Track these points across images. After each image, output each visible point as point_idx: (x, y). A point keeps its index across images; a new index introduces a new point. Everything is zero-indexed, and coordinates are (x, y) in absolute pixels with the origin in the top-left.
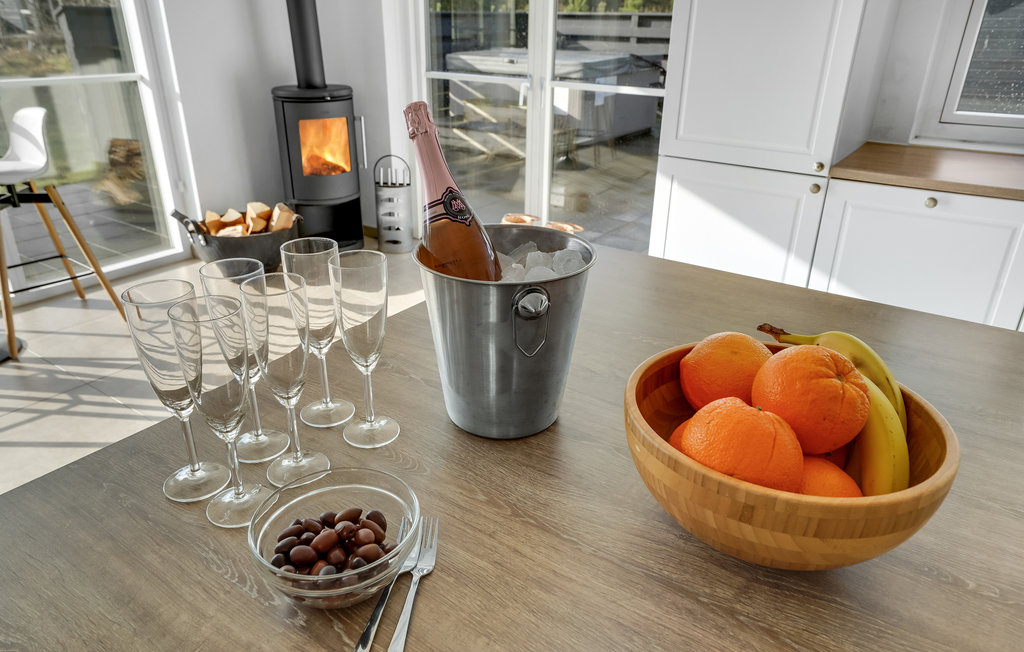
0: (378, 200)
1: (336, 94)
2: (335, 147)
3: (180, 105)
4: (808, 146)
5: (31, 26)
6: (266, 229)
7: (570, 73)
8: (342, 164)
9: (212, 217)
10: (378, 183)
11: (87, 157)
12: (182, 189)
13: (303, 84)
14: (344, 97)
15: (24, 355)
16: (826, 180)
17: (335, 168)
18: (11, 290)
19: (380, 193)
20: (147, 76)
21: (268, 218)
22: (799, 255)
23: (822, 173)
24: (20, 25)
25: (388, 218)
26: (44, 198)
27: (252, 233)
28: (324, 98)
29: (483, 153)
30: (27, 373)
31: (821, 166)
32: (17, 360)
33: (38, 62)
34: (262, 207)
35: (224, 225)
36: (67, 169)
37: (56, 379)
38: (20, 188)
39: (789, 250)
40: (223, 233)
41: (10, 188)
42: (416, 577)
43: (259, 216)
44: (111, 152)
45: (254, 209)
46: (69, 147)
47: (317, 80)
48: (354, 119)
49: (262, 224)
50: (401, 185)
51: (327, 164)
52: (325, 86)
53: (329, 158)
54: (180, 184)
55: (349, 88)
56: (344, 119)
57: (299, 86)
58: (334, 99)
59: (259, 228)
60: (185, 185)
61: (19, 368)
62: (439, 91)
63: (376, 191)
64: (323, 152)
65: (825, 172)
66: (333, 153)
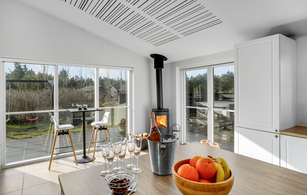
1: (165, 110)
2: (163, 120)
3: (134, 112)
4: (272, 125)
5: (116, 97)
7: (226, 107)
9: (136, 135)
10: (173, 130)
11: (117, 122)
14: (167, 111)
15: (95, 160)
16: (279, 134)
17: (163, 126)
18: (96, 146)
20: (129, 106)
22: (276, 155)
23: (277, 132)
24: (114, 97)
26: (106, 129)
27: (144, 139)
28: (162, 111)
29: (204, 125)
30: (94, 164)
31: (276, 131)
32: (93, 161)
33: (114, 104)
35: (138, 137)
36: (113, 124)
38: (103, 127)
39: (272, 153)
40: (137, 139)
41: (101, 126)
42: (131, 192)
43: (145, 136)
44: (121, 121)
45: (145, 134)
46: (115, 120)
47: (161, 107)
48: (169, 116)
50: (178, 131)
51: (161, 125)
52: (163, 109)
53: (161, 123)
55: (168, 109)
56: (166, 116)
57: (158, 109)
58: (164, 111)
60: (132, 128)
61: (93, 163)
62: (189, 111)
63: (172, 132)
64: (160, 121)
65: (278, 132)
66: (163, 122)
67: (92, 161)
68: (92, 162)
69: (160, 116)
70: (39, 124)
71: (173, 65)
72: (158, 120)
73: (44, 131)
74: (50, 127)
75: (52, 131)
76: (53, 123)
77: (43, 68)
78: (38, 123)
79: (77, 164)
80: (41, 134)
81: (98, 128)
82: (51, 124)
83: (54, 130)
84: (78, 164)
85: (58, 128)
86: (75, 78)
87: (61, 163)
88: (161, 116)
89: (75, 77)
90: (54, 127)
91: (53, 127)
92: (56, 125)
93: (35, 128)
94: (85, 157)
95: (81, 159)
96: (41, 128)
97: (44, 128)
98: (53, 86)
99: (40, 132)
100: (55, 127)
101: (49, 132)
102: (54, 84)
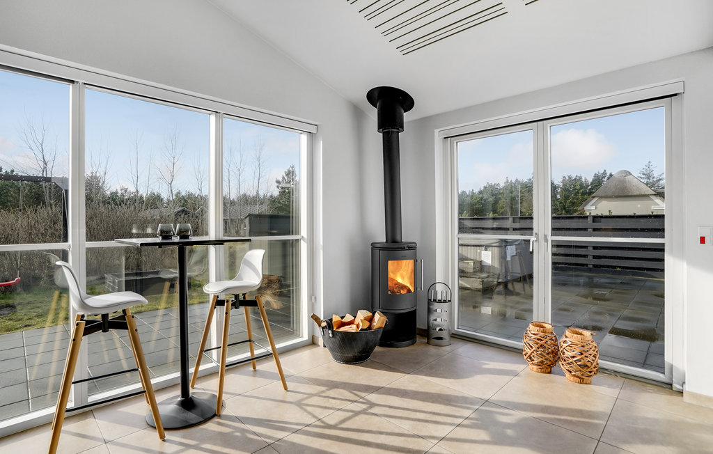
0: (429, 311)
2: (405, 273)
3: (322, 252)
6: (370, 328)
8: (408, 285)
9: (336, 318)
10: (431, 300)
12: (313, 300)
13: (390, 240)
14: (411, 247)
17: (404, 287)
19: (431, 307)
20: (305, 236)
21: (371, 320)
25: (435, 322)
26: (253, 303)
27: (362, 330)
28: (404, 248)
32: (219, 417)
34: (367, 314)
35: (343, 324)
37: (247, 438)
38: (241, 298)
40: (342, 329)
41: (236, 296)
43: (365, 319)
45: (362, 314)
47: (398, 238)
48: (418, 260)
49: (367, 324)
51: (398, 284)
52: (402, 242)
53: (399, 280)
54: (313, 298)
55: (415, 243)
56: (412, 261)
57: (386, 242)
59: (366, 327)
60: (315, 298)
61: (220, 424)
63: (428, 304)
64: (396, 276)
66: (403, 278)
67: (215, 415)
68: (216, 420)
69: (396, 261)
70: (25, 296)
71: (426, 123)
72: (393, 272)
73: (39, 316)
74: (53, 305)
75: (62, 315)
76: (65, 290)
77: (42, 164)
78: (22, 292)
79: (162, 437)
80: (28, 322)
81: (230, 303)
82: (57, 293)
83: (67, 310)
84: (168, 435)
85: (83, 305)
86: (120, 192)
87: (96, 434)
88: (400, 262)
89: (121, 190)
90: (68, 303)
91: (63, 304)
92: (75, 297)
93: (12, 307)
94: (188, 403)
95: (173, 415)
96: (29, 307)
97: (39, 305)
98: (67, 191)
99: (26, 318)
100: (74, 304)
101: (50, 317)
102: (68, 186)
